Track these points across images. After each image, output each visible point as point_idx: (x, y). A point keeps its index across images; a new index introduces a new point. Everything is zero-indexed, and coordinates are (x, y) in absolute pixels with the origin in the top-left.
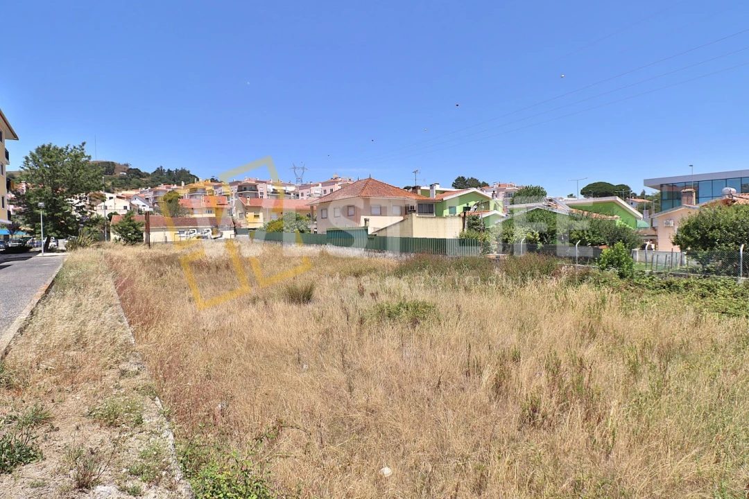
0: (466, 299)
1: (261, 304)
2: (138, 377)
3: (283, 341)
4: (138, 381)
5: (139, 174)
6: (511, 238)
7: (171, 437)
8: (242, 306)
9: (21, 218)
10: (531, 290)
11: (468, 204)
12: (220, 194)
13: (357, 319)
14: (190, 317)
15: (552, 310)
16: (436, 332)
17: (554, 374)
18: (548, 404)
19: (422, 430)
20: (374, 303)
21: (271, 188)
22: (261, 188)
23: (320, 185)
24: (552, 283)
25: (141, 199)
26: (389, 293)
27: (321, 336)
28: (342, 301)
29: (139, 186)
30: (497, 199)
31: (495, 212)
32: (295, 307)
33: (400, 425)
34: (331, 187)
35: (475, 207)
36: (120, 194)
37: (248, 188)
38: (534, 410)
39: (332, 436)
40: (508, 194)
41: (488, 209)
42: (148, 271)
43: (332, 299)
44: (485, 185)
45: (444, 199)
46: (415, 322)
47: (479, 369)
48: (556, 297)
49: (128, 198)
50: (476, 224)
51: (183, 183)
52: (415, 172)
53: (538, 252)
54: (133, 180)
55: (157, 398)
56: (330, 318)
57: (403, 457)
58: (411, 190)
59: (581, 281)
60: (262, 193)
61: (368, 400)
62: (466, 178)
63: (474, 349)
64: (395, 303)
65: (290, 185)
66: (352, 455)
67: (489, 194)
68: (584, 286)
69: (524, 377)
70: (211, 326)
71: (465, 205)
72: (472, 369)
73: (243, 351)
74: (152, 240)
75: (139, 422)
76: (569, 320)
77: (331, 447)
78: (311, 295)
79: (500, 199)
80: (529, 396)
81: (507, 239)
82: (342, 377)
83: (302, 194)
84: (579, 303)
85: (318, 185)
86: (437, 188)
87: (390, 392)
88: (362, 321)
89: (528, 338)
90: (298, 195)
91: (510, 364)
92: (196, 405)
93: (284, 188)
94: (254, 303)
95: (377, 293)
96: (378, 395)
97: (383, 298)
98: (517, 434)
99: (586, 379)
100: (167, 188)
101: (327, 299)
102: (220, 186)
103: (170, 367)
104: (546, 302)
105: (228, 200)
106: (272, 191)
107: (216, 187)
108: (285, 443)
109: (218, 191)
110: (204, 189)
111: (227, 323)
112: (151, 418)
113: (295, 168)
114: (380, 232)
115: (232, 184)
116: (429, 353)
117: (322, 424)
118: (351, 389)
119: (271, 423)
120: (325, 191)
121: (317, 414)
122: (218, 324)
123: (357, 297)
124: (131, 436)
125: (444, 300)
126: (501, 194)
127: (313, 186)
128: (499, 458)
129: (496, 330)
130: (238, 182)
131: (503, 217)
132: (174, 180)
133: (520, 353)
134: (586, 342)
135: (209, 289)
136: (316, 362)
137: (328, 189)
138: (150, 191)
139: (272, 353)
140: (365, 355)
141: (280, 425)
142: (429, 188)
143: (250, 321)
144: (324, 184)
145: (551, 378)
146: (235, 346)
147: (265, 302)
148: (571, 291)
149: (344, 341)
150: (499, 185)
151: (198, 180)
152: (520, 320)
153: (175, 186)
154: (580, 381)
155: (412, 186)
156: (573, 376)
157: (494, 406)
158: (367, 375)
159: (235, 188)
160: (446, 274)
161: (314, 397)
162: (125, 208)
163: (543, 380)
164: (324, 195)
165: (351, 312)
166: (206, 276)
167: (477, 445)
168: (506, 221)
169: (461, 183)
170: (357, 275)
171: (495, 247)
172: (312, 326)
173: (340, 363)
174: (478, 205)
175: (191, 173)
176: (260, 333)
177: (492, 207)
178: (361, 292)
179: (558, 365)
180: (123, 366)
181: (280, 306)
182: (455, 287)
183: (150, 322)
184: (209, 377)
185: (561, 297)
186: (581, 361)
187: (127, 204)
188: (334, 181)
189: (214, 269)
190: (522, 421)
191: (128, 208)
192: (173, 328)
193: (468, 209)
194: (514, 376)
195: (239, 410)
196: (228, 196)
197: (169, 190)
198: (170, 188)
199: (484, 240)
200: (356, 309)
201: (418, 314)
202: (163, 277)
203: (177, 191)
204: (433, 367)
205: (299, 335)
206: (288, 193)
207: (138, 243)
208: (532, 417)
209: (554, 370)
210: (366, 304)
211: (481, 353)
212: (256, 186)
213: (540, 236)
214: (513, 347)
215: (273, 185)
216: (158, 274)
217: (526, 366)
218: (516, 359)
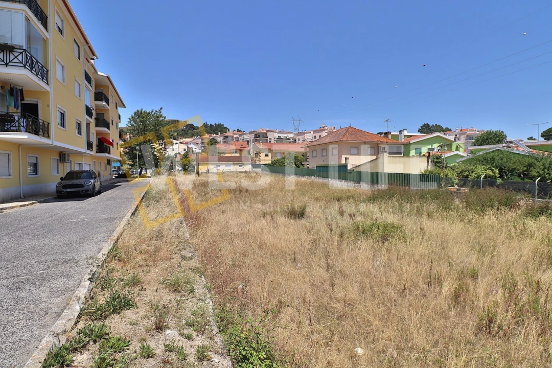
0: (429, 223)
1: (269, 217)
2: (192, 261)
3: (284, 244)
4: (191, 263)
5: (192, 128)
6: (472, 174)
7: (211, 303)
8: (256, 218)
9: (127, 156)
10: (490, 218)
11: (432, 146)
12: (243, 140)
13: (338, 232)
14: (223, 223)
15: (510, 237)
16: (402, 248)
17: (511, 293)
18: (504, 318)
19: (389, 323)
20: (351, 222)
21: (276, 135)
22: (270, 135)
23: (312, 132)
24: (511, 215)
25: (194, 144)
26: (363, 214)
27: (311, 243)
28: (327, 219)
29: (193, 135)
30: (459, 142)
31: (457, 152)
32: (292, 221)
33: (371, 318)
34: (320, 134)
35: (439, 148)
36: (181, 141)
37: (261, 136)
38: (491, 321)
39: (318, 318)
40: (469, 137)
41: (450, 150)
42: (197, 192)
43: (320, 217)
44: (448, 130)
45: (411, 142)
46: (384, 238)
47: (440, 283)
48: (515, 227)
49: (187, 143)
50: (440, 162)
51: (219, 133)
52: (387, 121)
53: (498, 186)
54: (190, 131)
55: (203, 276)
56: (318, 231)
57: (373, 343)
58: (383, 135)
59: (540, 213)
60: (270, 139)
61: (346, 295)
62: (431, 125)
63: (435, 264)
64: (368, 223)
65: (290, 133)
66: (333, 334)
67: (452, 138)
68: (543, 218)
69: (481, 292)
70: (236, 231)
71: (430, 147)
72: (434, 281)
73: (256, 249)
74: (200, 171)
75: (192, 291)
76: (527, 247)
77: (318, 326)
78: (304, 213)
79: (462, 142)
80: (486, 309)
81: (468, 175)
82: (326, 276)
83: (299, 139)
84: (537, 233)
85: (310, 133)
86: (406, 133)
87: (363, 290)
88: (341, 235)
89: (487, 260)
90: (295, 140)
91: (469, 281)
92: (225, 283)
93: (286, 135)
94: (264, 216)
95: (354, 215)
96: (353, 292)
97: (359, 219)
98: (473, 338)
99: (542, 300)
100: (210, 136)
101: (315, 217)
102: (243, 134)
103: (210, 256)
104: (504, 231)
105: (248, 144)
106: (277, 137)
107: (240, 135)
108: (284, 318)
109: (241, 138)
110: (233, 137)
111: (246, 229)
112: (199, 290)
113: (294, 120)
114: (357, 168)
115: (250, 133)
116: (395, 264)
117: (311, 308)
118: (333, 285)
119: (274, 302)
120: (315, 137)
121: (307, 300)
122: (240, 229)
123: (338, 217)
124: (187, 300)
125: (410, 224)
126: (463, 138)
127: (307, 133)
128: (456, 356)
129: (456, 250)
130: (254, 131)
131: (463, 157)
132: (214, 131)
133: (478, 271)
134: (544, 267)
135: (235, 205)
136: (308, 262)
137: (318, 135)
138: (199, 138)
139: (276, 253)
140: (344, 261)
141: (281, 304)
142: (398, 134)
143: (262, 229)
144: (314, 132)
145: (507, 295)
146: (251, 245)
147: (272, 216)
148: (529, 222)
149: (328, 249)
150: (461, 130)
151: (229, 130)
152: (479, 243)
153: (215, 135)
154: (536, 301)
155: (384, 132)
156: (529, 295)
157: (453, 313)
158: (345, 276)
159: (253, 136)
160: (411, 202)
161: (306, 288)
162: (185, 150)
163: (499, 297)
164: (314, 140)
165: (334, 227)
166: (233, 196)
167: (437, 342)
168: (467, 160)
169: (426, 129)
170: (338, 200)
171: (457, 181)
172: (304, 236)
173: (325, 265)
174: (441, 146)
175: (225, 126)
176: (268, 239)
177: (454, 148)
178: (342, 213)
179: (515, 285)
180: (183, 252)
181: (282, 220)
182: (419, 212)
183: (199, 225)
184: (234, 265)
185: (520, 226)
186: (538, 283)
187: (186, 147)
188: (322, 130)
189: (238, 192)
190: (479, 329)
191: (186, 150)
192: (212, 230)
193: (433, 150)
194: (471, 290)
195: (254, 290)
196: (248, 141)
197: (211, 138)
198: (211, 136)
199: (446, 176)
200: (338, 226)
201: (387, 233)
202: (206, 196)
203: (216, 138)
204: (399, 276)
205: (295, 241)
206: (288, 139)
207: (192, 173)
208: (487, 326)
209: (511, 289)
210: (345, 222)
211: (444, 268)
212: (266, 134)
213: (499, 174)
214: (471, 266)
215: (278, 133)
216: (203, 194)
217: (481, 287)
218: (474, 276)
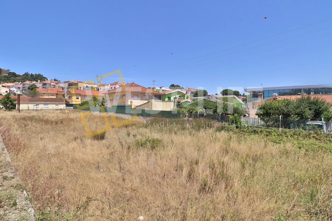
0: (175, 138)
1: (79, 140)
2: (14, 180)
3: (90, 158)
4: (14, 182)
5: (14, 75)
6: (194, 111)
7: (33, 211)
8: (69, 142)
10: (202, 133)
11: (176, 96)
12: (59, 87)
13: (127, 146)
14: (41, 147)
15: (211, 142)
16: (163, 153)
17: (213, 169)
18: (210, 183)
19: (157, 197)
20: (134, 140)
21: (85, 85)
22: (80, 85)
23: (109, 85)
24: (211, 131)
25: (15, 87)
26: (141, 134)
27: (109, 155)
28: (119, 139)
29: (15, 81)
30: (188, 95)
31: (187, 100)
32: (96, 142)
33: (147, 196)
34: (115, 86)
35: (179, 98)
36: (4, 85)
37: (73, 85)
38: (205, 185)
39: (115, 203)
40: (192, 93)
41: (184, 98)
42: (18, 124)
43: (115, 138)
44: (183, 88)
45: (166, 94)
46: (153, 148)
47: (181, 168)
48: (212, 137)
49: (8, 87)
50: (179, 105)
51: (39, 81)
52: (153, 81)
53: (205, 117)
54: (12, 78)
55: (24, 191)
56: (114, 146)
57: (149, 211)
58: (152, 89)
59: (222, 129)
60: (80, 87)
61: (132, 185)
62: (175, 85)
63: (179, 159)
64: (144, 140)
65: (95, 84)
66: (125, 212)
67: (185, 92)
68: (223, 132)
69: (201, 172)
70: (53, 152)
71: (175, 97)
72: (178, 168)
73: (69, 164)
74: (21, 109)
75: (15, 204)
76: (217, 146)
77: (115, 209)
78: (104, 136)
79: (189, 94)
80: (203, 179)
81: (192, 112)
82: (120, 175)
83: (101, 89)
84: (221, 139)
85: (108, 85)
86: (163, 88)
87: (142, 180)
88: (129, 148)
89: (202, 153)
90: (98, 89)
91: (194, 166)
92: (44, 193)
93: (91, 86)
94: (75, 140)
95: (136, 135)
96: (137, 182)
97: (139, 137)
98: (198, 196)
99: (225, 171)
100: (30, 83)
101: (112, 138)
102: (59, 83)
103: (30, 173)
104: (208, 139)
105: (63, 90)
106: (85, 86)
107: (57, 83)
108: (91, 208)
109: (57, 86)
110: (50, 84)
111: (61, 150)
112: (21, 202)
113: (97, 76)
114: (137, 107)
115: (65, 82)
116: (159, 162)
117: (110, 198)
118: (124, 180)
119: (84, 199)
120: (112, 88)
121: (108, 193)
122: (57, 151)
123: (126, 137)
125: (166, 138)
126: (189, 92)
127: (106, 85)
128: (191, 208)
129: (188, 150)
130: (68, 82)
131: (190, 102)
132: (34, 79)
133: (198, 160)
134: (224, 155)
135: (52, 133)
136: (107, 168)
137: (113, 87)
138: (21, 84)
139: (85, 164)
140: (130, 164)
141: (89, 199)
142: (159, 88)
143: (73, 149)
144: (111, 85)
145: (211, 171)
146: (65, 161)
147: (81, 140)
148: (218, 133)
149: (120, 157)
150: (189, 89)
151: (47, 79)
152: (198, 146)
153: (35, 82)
154: (223, 171)
155: (152, 87)
156: (220, 169)
157: (188, 184)
158: (131, 173)
159: (67, 85)
160: (166, 126)
161: (106, 185)
162: (7, 92)
163: (208, 172)
164: (111, 89)
165: (124, 143)
166: (50, 127)
167: (182, 202)
168: (191, 104)
169: (173, 86)
170: (126, 127)
171: (188, 115)
172: (105, 151)
173: (119, 168)
174: (180, 96)
175: (44, 76)
176: (79, 155)
177: (186, 98)
178: (129, 135)
179: (214, 165)
180: (5, 174)
181: (88, 141)
182: (170, 131)
183: (19, 150)
184: (51, 177)
185: (214, 136)
186: (223, 163)
187: (8, 90)
188: (116, 84)
189: (54, 124)
190: (200, 191)
191: (8, 92)
192: (32, 153)
193: (176, 98)
194: (196, 171)
195: (68, 193)
196: (63, 88)
197: (31, 84)
198: (32, 83)
199: (183, 112)
200: (126, 142)
201: (154, 144)
202: (27, 127)
203: (35, 84)
204: (162, 168)
205: (98, 156)
206: (93, 88)
207: (13, 110)
208: (204, 188)
209: (212, 167)
210: (131, 140)
211: (183, 161)
212: (77, 84)
213: (205, 111)
214: (196, 158)
215: (86, 84)
216: (24, 126)
217: (201, 166)
218: (197, 163)
